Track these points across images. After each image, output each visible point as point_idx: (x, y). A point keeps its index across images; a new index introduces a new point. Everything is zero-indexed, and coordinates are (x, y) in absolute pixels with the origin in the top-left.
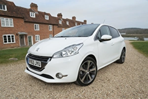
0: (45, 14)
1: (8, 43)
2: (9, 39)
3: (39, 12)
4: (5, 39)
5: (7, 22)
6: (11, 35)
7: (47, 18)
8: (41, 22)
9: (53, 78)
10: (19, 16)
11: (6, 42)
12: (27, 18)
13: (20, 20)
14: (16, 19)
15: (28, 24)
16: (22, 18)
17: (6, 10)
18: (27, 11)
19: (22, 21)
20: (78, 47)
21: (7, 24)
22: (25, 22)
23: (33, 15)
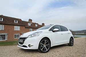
0: (36, 23)
1: (16, 38)
2: (17, 36)
3: (33, 23)
4: (15, 36)
5: (17, 28)
6: (18, 34)
7: (36, 25)
8: (33, 27)
9: (27, 47)
10: (23, 25)
11: (15, 38)
12: (26, 26)
13: (23, 27)
14: (21, 27)
15: (27, 29)
16: (24, 26)
17: (17, 23)
18: (27, 23)
19: (24, 27)
20: (39, 33)
21: (17, 29)
22: (25, 28)
23: (29, 24)
